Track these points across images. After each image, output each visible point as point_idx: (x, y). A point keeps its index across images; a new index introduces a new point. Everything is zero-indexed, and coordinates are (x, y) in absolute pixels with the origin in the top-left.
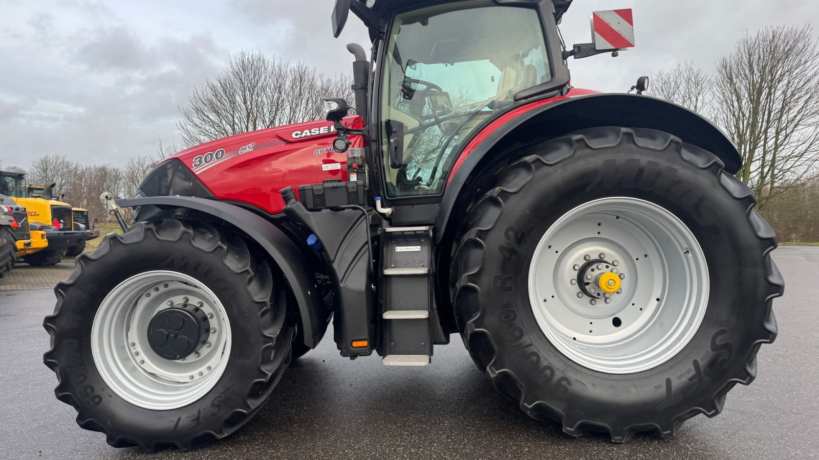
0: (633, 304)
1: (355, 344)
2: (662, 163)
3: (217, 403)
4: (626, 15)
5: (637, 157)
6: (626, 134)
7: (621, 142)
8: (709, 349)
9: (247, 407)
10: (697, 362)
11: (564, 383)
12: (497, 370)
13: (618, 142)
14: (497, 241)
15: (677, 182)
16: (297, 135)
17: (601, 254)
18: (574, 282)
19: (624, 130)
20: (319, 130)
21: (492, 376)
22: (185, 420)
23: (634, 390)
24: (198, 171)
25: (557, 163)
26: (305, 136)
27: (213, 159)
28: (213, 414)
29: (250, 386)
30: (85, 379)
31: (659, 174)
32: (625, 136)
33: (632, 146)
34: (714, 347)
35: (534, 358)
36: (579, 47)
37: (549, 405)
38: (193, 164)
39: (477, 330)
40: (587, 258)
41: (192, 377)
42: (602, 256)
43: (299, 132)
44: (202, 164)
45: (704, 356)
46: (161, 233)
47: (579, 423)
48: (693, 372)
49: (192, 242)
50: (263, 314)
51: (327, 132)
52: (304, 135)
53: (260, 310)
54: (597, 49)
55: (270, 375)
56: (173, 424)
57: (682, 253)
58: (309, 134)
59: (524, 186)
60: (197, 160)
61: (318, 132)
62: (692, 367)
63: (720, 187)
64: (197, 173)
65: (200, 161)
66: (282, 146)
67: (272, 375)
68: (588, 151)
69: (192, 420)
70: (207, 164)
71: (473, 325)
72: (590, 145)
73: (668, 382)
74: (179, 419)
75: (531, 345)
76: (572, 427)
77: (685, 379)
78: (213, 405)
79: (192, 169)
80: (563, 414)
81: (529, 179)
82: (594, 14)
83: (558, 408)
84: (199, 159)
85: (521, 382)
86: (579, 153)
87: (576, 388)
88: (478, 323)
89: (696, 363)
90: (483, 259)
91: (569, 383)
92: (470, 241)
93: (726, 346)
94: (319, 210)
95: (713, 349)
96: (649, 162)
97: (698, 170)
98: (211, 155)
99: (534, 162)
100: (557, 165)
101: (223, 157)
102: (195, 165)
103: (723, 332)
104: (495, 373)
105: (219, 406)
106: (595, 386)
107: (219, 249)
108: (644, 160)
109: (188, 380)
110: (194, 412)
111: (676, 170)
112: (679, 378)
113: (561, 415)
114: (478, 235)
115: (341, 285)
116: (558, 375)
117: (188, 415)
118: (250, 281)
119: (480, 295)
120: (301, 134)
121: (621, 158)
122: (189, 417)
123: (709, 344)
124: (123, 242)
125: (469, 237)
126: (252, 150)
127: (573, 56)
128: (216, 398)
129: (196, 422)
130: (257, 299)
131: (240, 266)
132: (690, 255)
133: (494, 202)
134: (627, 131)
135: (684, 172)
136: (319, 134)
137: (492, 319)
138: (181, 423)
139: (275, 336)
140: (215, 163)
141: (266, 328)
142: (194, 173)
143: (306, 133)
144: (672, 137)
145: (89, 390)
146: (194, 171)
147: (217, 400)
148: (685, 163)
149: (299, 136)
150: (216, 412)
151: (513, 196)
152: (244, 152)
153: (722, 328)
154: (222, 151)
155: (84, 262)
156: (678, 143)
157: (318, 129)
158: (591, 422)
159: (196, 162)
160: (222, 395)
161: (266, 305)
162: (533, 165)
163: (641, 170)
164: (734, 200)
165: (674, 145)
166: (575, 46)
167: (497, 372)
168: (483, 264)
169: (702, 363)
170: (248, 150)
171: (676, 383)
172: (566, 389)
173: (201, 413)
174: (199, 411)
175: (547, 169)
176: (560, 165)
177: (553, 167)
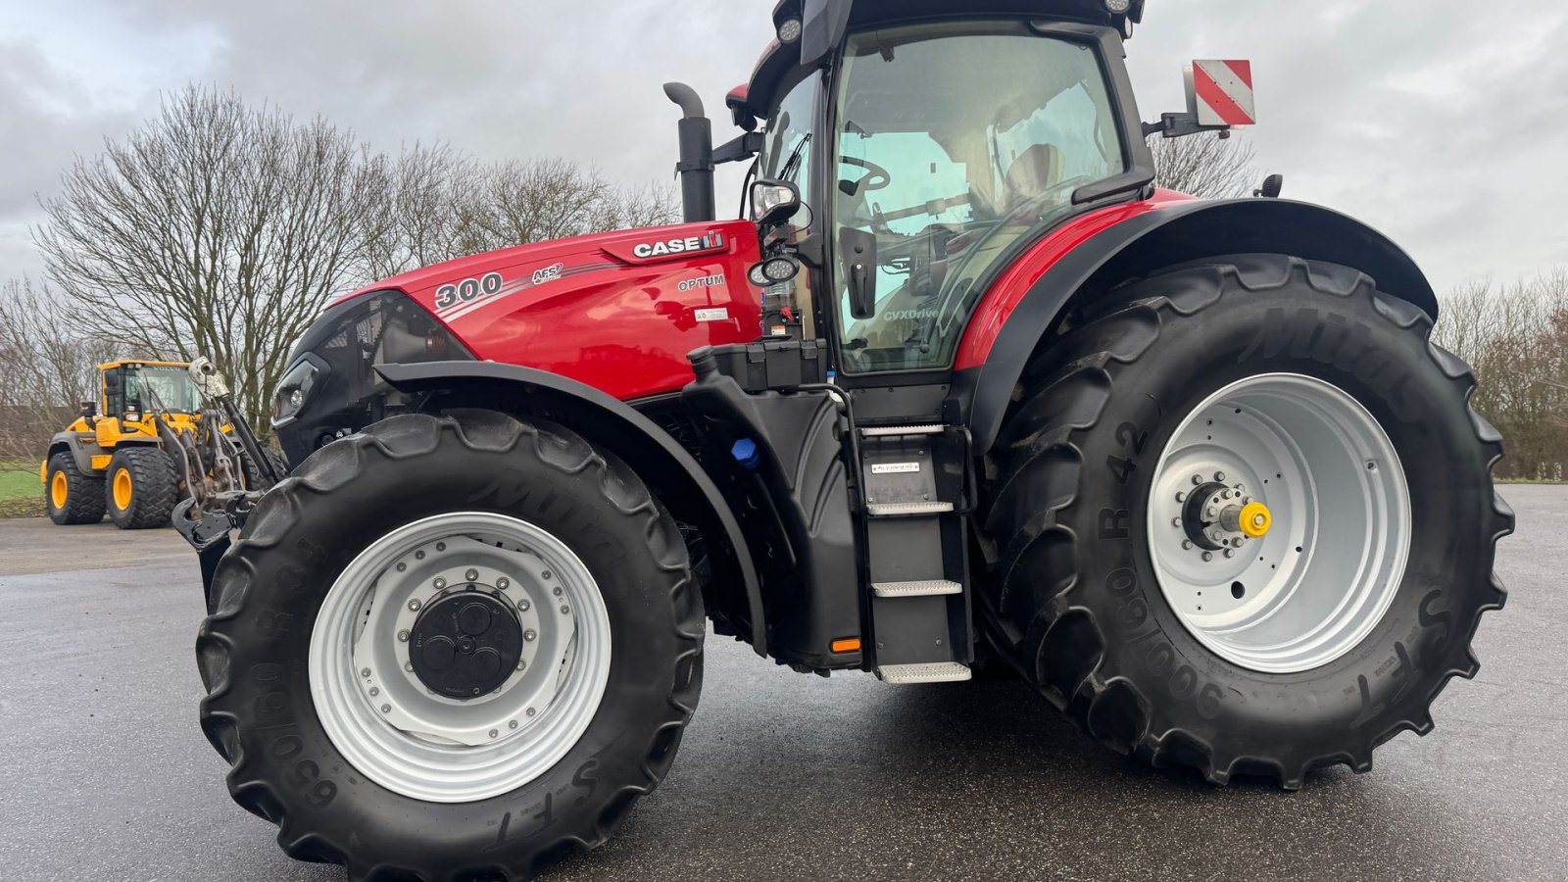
0: (1261, 559)
1: (838, 646)
2: (1350, 316)
3: (586, 778)
4: (1241, 69)
5: (1313, 305)
6: (1296, 266)
7: (1289, 279)
8: (1417, 623)
9: (647, 781)
10: (1402, 647)
11: (1212, 694)
12: (1106, 679)
13: (1285, 280)
14: (1103, 446)
15: (1369, 350)
16: (643, 250)
17: (1219, 473)
18: (1179, 522)
19: (1294, 260)
20: (684, 244)
21: (1099, 689)
22: (519, 818)
23: (1313, 698)
24: (449, 316)
25: (1196, 312)
26: (659, 254)
27: (479, 293)
28: (580, 801)
29: (654, 736)
30: (299, 748)
31: (1345, 335)
32: (1295, 270)
33: (1305, 287)
34: (1424, 619)
35: (1166, 653)
36: (1172, 118)
37: (1188, 733)
38: (437, 302)
39: (1072, 608)
40: (1198, 480)
41: (494, 733)
42: (1220, 477)
43: (647, 247)
44: (456, 302)
45: (1410, 633)
46: (472, 434)
47: (1233, 762)
48: (1397, 663)
49: (540, 453)
50: (678, 593)
51: (698, 247)
52: (656, 252)
53: (672, 586)
54: (1201, 123)
56: (495, 828)
57: (1360, 468)
58: (665, 250)
59: (1145, 352)
60: (445, 295)
61: (681, 248)
62: (1394, 654)
63: (1429, 360)
64: (447, 320)
65: (453, 298)
66: (612, 272)
68: (1241, 293)
69: (536, 817)
70: (467, 303)
71: (1065, 601)
72: (1244, 282)
73: (1362, 680)
74: (507, 817)
75: (1158, 632)
76: (1224, 770)
77: (1387, 674)
78: (577, 781)
79: (435, 312)
80: (1212, 749)
81: (1153, 338)
82: (1194, 63)
83: (1203, 738)
84: (448, 292)
85: (1144, 697)
86: (1228, 296)
87: (1230, 700)
88: (1074, 596)
89: (1399, 647)
90: (1081, 482)
91: (1219, 692)
92: (1055, 448)
93: (1442, 617)
94: (761, 392)
95: (1423, 624)
96: (1331, 315)
97: (1400, 330)
98: (475, 286)
99: (1161, 309)
100: (1194, 316)
101: (501, 289)
102: (442, 304)
103: (1436, 594)
104: (1103, 684)
105: (590, 783)
106: (1257, 696)
107: (592, 467)
108: (1324, 311)
109: (485, 739)
110: (538, 799)
111: (1368, 330)
112: (1377, 673)
113: (1208, 751)
114: (1070, 438)
115: (811, 535)
116: (1203, 680)
117: (523, 807)
118: (651, 530)
119: (1075, 546)
120: (652, 249)
121: (1290, 306)
122: (527, 811)
123: (1416, 615)
124: (391, 453)
125: (1056, 442)
126: (559, 277)
127: (1161, 132)
128: (582, 768)
129: (543, 818)
130: (666, 563)
131: (631, 500)
132: (1375, 471)
133: (1096, 378)
134: (1298, 263)
135: (1378, 333)
136: (685, 250)
137: (1097, 589)
138: (512, 824)
140: (483, 300)
141: (682, 622)
142: (440, 321)
143: (660, 249)
144: (1361, 275)
145: (308, 772)
146: (440, 316)
147: (588, 770)
148: (1378, 317)
149: (648, 253)
150: (585, 797)
151: (1127, 367)
152: (543, 280)
153: (1434, 588)
154: (497, 278)
155: (298, 496)
156: (1369, 285)
157: (681, 242)
158: (1254, 758)
159: (442, 297)
160: (596, 759)
161: (685, 576)
162: (1159, 315)
163: (1319, 329)
164: (1445, 379)
165: (1364, 288)
166: (1164, 116)
167: (1107, 682)
168: (1080, 490)
169: (1408, 647)
170: (549, 275)
171: (1373, 683)
172: (1216, 705)
173: (553, 801)
174: (549, 797)
175: (1180, 322)
176: (1200, 315)
177: (1190, 318)
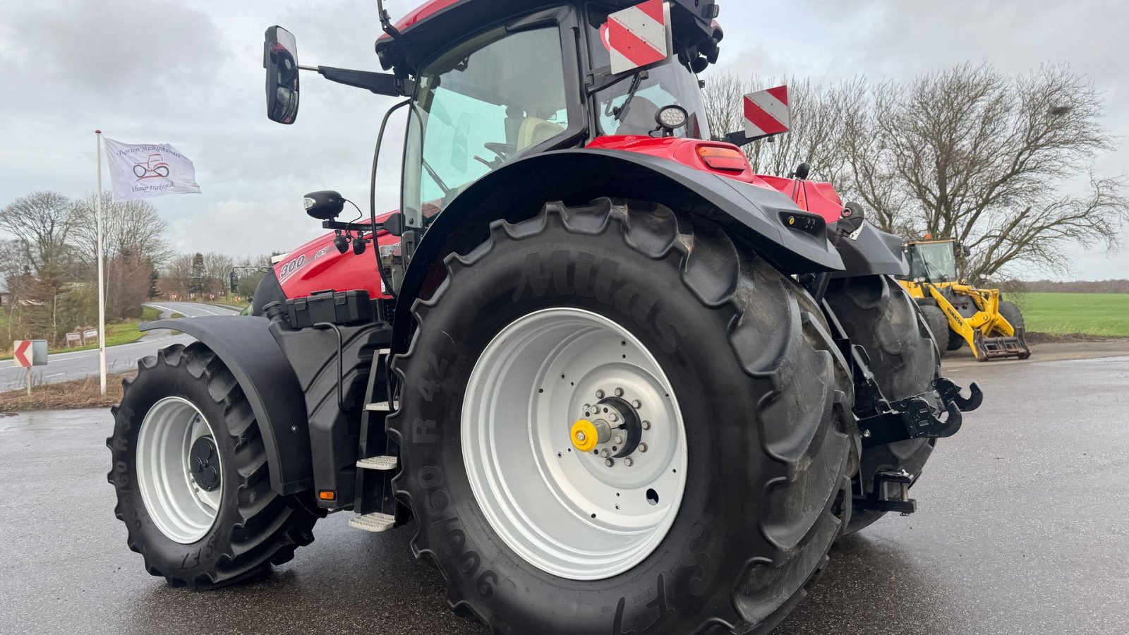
1: (322, 495)
2: (599, 253)
3: (211, 544)
5: (565, 247)
6: (552, 213)
7: (546, 227)
9: (231, 552)
10: (662, 578)
11: (490, 580)
12: (420, 550)
13: (543, 227)
14: (416, 372)
15: (621, 283)
19: (550, 206)
21: (416, 555)
22: (190, 558)
23: (575, 604)
25: (475, 263)
28: (207, 555)
29: (233, 529)
31: (594, 271)
32: (551, 217)
33: (560, 230)
35: (458, 538)
37: (473, 607)
39: (399, 491)
45: (672, 569)
48: (655, 595)
50: (238, 450)
53: (235, 446)
55: (246, 520)
56: (183, 560)
59: (441, 297)
62: (655, 585)
63: (683, 288)
64: (282, 284)
67: (248, 520)
68: (508, 243)
71: (396, 486)
72: (511, 234)
73: (621, 603)
74: (187, 555)
75: (456, 519)
77: (642, 604)
78: (209, 546)
81: (445, 286)
85: (443, 569)
86: (498, 247)
88: (401, 482)
89: (660, 580)
90: (404, 398)
91: (495, 580)
94: (300, 329)
96: (581, 254)
97: (651, 262)
99: (452, 263)
100: (475, 266)
106: (529, 589)
107: (205, 376)
108: (574, 250)
111: (616, 265)
112: (635, 599)
114: (397, 364)
116: (484, 567)
117: (194, 552)
118: (228, 411)
119: (402, 445)
121: (545, 249)
122: (193, 555)
126: (326, 253)
128: (211, 540)
129: (196, 560)
130: (234, 433)
134: (554, 209)
135: (628, 267)
137: (415, 478)
138: (187, 559)
139: (246, 477)
141: (242, 466)
142: (280, 285)
144: (615, 209)
148: (631, 252)
150: (210, 554)
151: (432, 310)
152: (320, 255)
156: (622, 219)
160: (214, 535)
161: (239, 441)
162: (450, 267)
163: (571, 268)
165: (614, 225)
167: (419, 552)
168: (404, 403)
169: (666, 582)
170: (322, 253)
171: (630, 608)
172: (490, 590)
173: (202, 553)
174: (200, 551)
175: (466, 272)
176: (479, 264)
177: (472, 268)
